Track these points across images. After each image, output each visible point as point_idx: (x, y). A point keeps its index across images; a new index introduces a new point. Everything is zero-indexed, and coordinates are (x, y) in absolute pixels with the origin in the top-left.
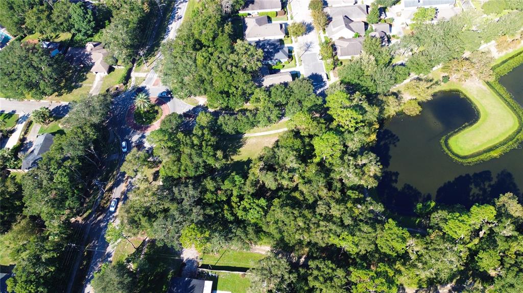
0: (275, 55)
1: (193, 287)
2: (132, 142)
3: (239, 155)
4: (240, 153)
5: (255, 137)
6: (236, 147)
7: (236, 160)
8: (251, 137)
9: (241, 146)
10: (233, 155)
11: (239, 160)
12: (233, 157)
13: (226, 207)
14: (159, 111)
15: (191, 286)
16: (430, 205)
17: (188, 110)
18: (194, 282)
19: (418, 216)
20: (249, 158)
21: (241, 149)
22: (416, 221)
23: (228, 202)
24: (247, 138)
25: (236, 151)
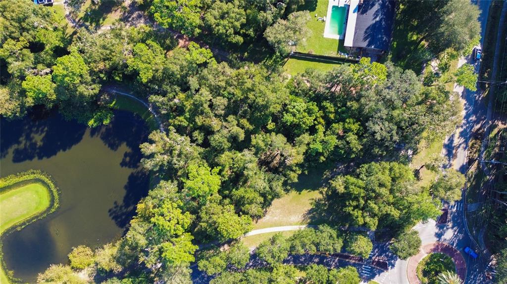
1: (365, 39)
2: (452, 228)
3: (313, 199)
4: (311, 201)
5: (291, 225)
6: (316, 211)
7: (317, 192)
8: (296, 224)
9: (310, 212)
10: (320, 200)
11: (312, 192)
12: (320, 196)
13: (332, 116)
14: (421, 276)
15: (368, 40)
16: (95, 122)
17: (382, 274)
18: (364, 45)
19: (112, 109)
20: (300, 194)
21: (310, 207)
22: (115, 104)
23: (328, 124)
24: (302, 224)
25: (316, 206)
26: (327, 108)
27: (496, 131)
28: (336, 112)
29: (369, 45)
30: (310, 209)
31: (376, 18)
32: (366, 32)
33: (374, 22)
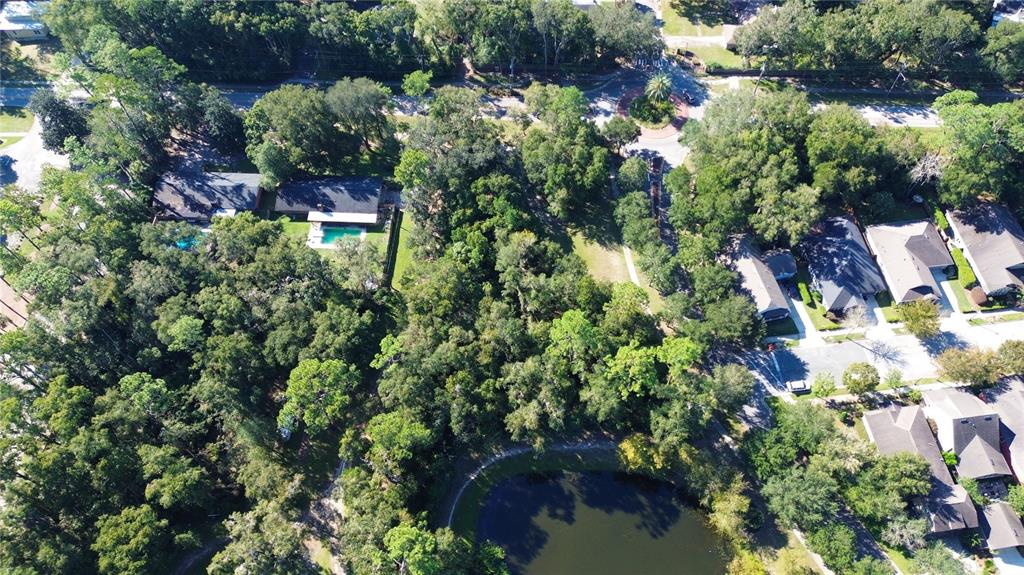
0: (831, 282)
1: (367, 199)
2: (595, 103)
3: (585, 242)
4: (588, 244)
5: (625, 264)
6: (600, 237)
7: (573, 239)
8: (624, 257)
9: (602, 243)
10: (584, 234)
11: (574, 244)
12: (579, 234)
13: (469, 212)
14: (661, 125)
15: (370, 197)
17: (669, 162)
18: (375, 200)
19: (476, 545)
22: (468, 540)
24: (621, 252)
25: (593, 237)
26: (458, 218)
27: (477, 77)
28: (464, 206)
29: (375, 195)
30: (598, 245)
31: (341, 191)
32: (358, 200)
33: (345, 191)
